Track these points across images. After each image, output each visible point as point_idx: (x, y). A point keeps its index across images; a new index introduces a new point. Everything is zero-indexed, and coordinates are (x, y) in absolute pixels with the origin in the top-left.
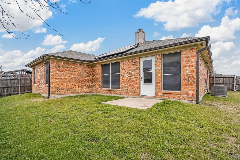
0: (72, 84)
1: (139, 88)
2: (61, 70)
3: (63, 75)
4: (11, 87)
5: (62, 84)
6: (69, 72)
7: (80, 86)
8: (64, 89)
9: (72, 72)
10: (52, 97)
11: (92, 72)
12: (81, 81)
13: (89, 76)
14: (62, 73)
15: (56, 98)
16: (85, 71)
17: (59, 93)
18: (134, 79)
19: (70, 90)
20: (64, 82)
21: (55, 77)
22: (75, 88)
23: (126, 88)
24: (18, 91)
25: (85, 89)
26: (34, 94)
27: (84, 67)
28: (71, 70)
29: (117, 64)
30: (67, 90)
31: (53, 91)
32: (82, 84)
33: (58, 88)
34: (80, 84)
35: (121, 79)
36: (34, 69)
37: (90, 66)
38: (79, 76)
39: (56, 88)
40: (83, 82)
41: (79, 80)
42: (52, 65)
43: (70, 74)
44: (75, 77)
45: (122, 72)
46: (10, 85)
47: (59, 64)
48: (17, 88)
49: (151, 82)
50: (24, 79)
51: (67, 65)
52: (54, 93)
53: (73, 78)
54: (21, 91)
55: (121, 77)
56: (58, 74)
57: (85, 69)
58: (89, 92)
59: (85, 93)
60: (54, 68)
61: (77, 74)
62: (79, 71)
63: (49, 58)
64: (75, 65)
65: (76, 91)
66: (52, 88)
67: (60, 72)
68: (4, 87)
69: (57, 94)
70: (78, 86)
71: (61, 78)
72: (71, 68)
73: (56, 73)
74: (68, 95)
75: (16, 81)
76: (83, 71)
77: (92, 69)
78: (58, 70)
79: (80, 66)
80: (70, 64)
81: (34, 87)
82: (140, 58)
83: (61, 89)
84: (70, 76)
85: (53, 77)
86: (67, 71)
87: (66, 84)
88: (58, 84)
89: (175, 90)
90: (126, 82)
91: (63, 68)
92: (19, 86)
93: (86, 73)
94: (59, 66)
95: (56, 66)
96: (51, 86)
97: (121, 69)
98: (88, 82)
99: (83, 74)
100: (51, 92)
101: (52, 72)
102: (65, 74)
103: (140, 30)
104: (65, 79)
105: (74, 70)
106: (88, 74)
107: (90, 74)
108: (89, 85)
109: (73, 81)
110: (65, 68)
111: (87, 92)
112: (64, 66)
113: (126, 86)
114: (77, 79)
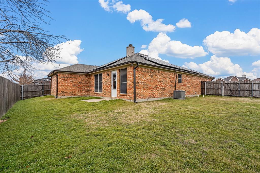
0: (74, 89)
1: (111, 92)
2: (65, 80)
3: (66, 83)
4: (38, 91)
5: (66, 89)
6: (71, 81)
7: (80, 90)
8: (67, 92)
9: (73, 81)
10: (59, 97)
11: (89, 80)
12: (80, 87)
13: (87, 83)
14: (66, 81)
15: (61, 98)
16: (84, 79)
17: (63, 95)
18: (108, 86)
19: (72, 93)
20: (68, 88)
21: (61, 84)
22: (76, 91)
23: (105, 92)
24: (42, 94)
25: (83, 93)
26: (52, 96)
27: (83, 77)
28: (73, 79)
29: (101, 75)
30: (70, 93)
31: (60, 93)
32: (81, 89)
33: (63, 92)
34: (79, 89)
35: (103, 86)
36: (52, 78)
37: (88, 76)
38: (79, 83)
39: (61, 92)
40: (82, 87)
41: (79, 86)
42: (59, 77)
43: (72, 82)
44: (76, 84)
45: (103, 81)
46: (37, 90)
47: (64, 75)
48: (41, 92)
49: (116, 88)
50: (47, 85)
51: (69, 76)
52: (60, 95)
53: (74, 84)
54: (44, 94)
55: (103, 84)
56: (63, 83)
57: (84, 78)
58: (87, 95)
59: (84, 95)
60: (60, 79)
61: (77, 82)
62: (79, 79)
63: (57, 72)
64: (76, 75)
65: (77, 94)
66: (59, 92)
67: (65, 81)
68: (33, 91)
69: (63, 96)
70: (78, 91)
71: (65, 85)
72: (73, 78)
73: (62, 82)
74: (70, 97)
75: (41, 86)
76: (82, 80)
77: (89, 78)
78: (63, 80)
79: (80, 76)
80: (72, 75)
81: (52, 91)
82: (111, 71)
83: (65, 92)
84: (71, 84)
85: (60, 84)
86: (70, 80)
87: (69, 89)
88: (63, 89)
89: (124, 93)
90: (105, 87)
91: (67, 78)
92: (43, 90)
93: (84, 81)
94: (64, 77)
95: (62, 77)
96: (58, 90)
97: (103, 79)
98: (86, 87)
99: (82, 82)
100: (58, 94)
101: (59, 81)
102: (68, 82)
103: (131, 45)
104: (68, 85)
105: (75, 79)
106: (86, 82)
107: (88, 81)
108: (87, 90)
109: (74, 87)
110: (68, 78)
111: (85, 95)
112: (67, 77)
113: (105, 90)
114: (78, 85)
